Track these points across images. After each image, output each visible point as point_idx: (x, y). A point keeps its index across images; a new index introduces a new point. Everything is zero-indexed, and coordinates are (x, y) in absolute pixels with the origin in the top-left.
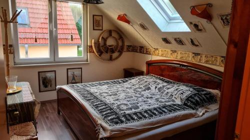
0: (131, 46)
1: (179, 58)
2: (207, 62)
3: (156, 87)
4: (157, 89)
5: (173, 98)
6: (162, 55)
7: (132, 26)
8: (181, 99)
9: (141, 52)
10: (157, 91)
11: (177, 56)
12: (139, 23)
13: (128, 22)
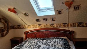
0: (12, 26)
1: (43, 27)
2: (57, 26)
3: (43, 44)
4: (44, 44)
5: (57, 47)
6: (33, 28)
7: (17, 14)
8: (61, 46)
9: (19, 28)
10: (45, 46)
11: (42, 27)
12: (23, 13)
13: (15, 12)
